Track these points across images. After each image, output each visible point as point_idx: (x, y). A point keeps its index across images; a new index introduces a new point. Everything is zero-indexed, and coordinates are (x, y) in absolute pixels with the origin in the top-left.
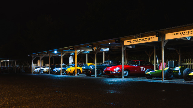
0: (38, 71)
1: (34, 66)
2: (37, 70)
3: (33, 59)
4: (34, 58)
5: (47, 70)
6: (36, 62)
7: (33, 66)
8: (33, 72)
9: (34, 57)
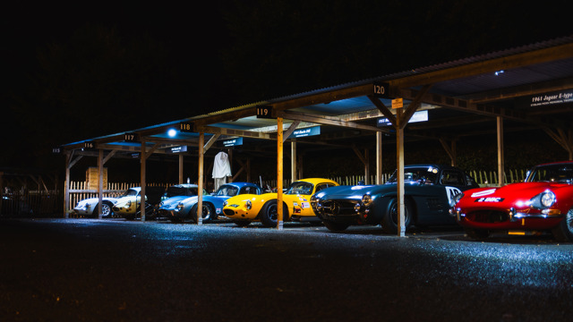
0: (93, 207)
1: (74, 191)
2: (87, 206)
3: (71, 166)
4: (74, 162)
5: (130, 204)
6: (79, 177)
7: (70, 189)
8: (71, 211)
9: (75, 157)
